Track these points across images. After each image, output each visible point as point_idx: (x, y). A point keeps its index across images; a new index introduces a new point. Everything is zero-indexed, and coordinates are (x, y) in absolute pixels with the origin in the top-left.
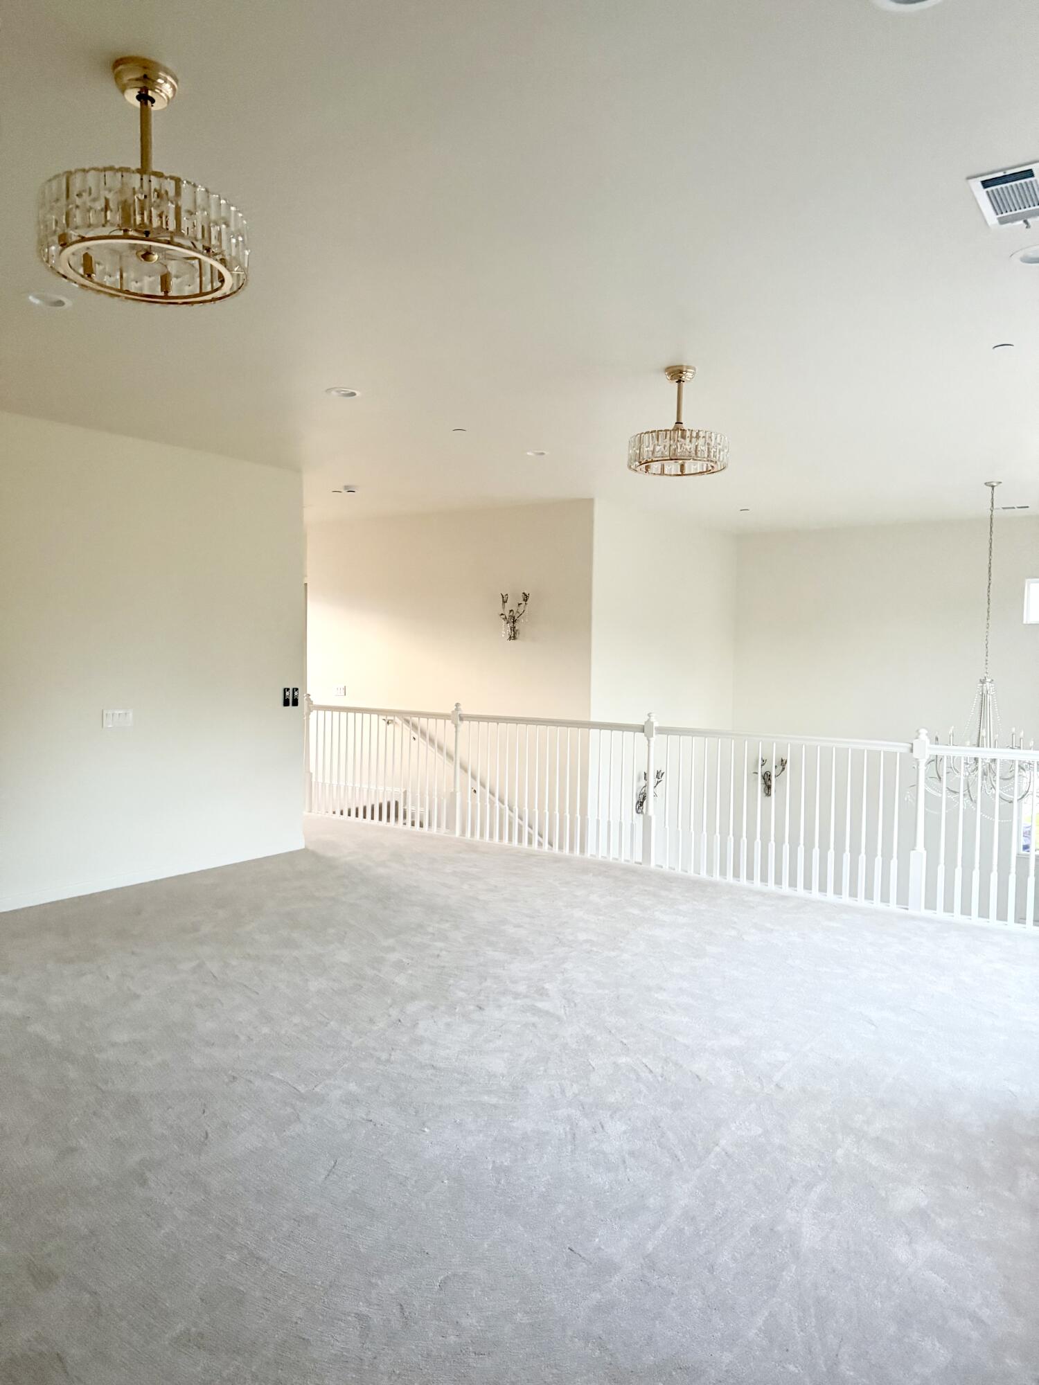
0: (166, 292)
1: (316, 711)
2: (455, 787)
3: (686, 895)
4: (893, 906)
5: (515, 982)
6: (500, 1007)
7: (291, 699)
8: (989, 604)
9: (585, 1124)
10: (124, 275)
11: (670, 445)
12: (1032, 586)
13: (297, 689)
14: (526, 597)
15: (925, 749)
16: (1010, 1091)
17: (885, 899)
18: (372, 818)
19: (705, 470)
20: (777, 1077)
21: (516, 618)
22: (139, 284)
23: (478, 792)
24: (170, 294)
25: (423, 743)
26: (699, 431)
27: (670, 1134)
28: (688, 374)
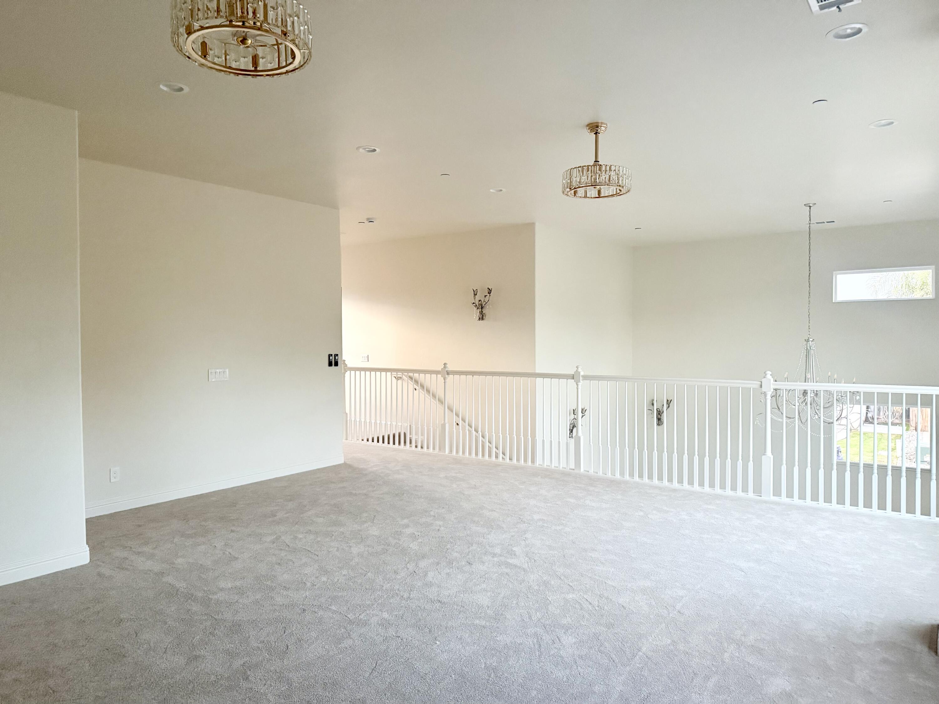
0: (256, 68)
1: (349, 371)
2: (444, 421)
3: (607, 490)
4: (751, 494)
5: (492, 547)
6: (483, 563)
7: (333, 361)
8: (810, 287)
9: (547, 638)
10: (228, 57)
11: (592, 176)
12: (838, 276)
13: (337, 355)
14: (490, 291)
15: (770, 385)
16: (843, 614)
17: (745, 489)
18: (389, 443)
19: (615, 193)
20: (678, 606)
21: (483, 305)
22: (238, 63)
23: (460, 424)
24: (258, 69)
25: (423, 394)
26: (611, 166)
27: (606, 644)
28: (602, 128)
